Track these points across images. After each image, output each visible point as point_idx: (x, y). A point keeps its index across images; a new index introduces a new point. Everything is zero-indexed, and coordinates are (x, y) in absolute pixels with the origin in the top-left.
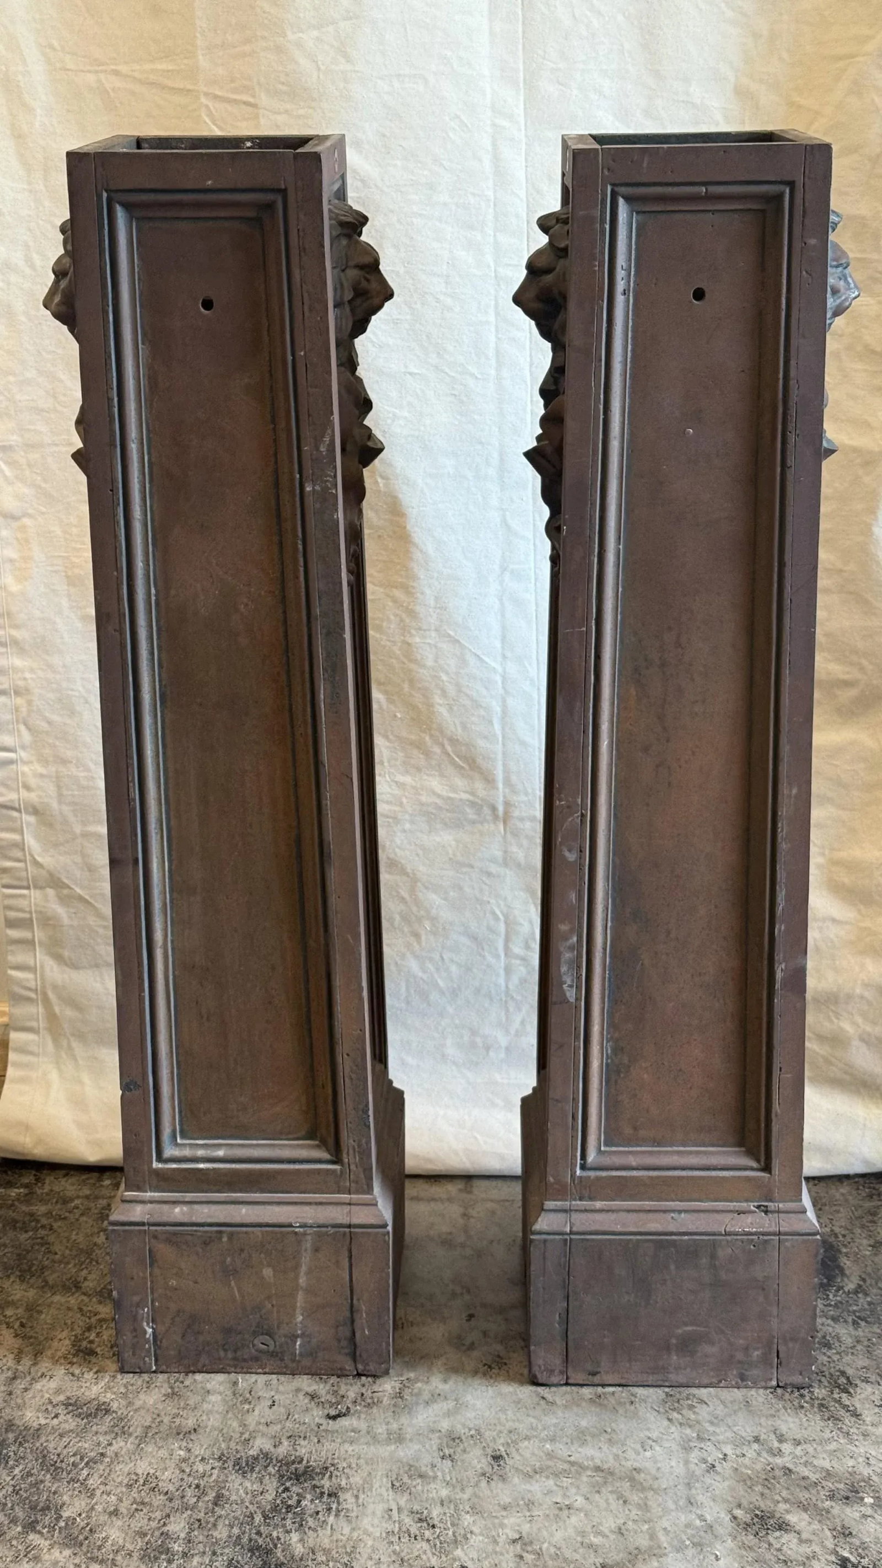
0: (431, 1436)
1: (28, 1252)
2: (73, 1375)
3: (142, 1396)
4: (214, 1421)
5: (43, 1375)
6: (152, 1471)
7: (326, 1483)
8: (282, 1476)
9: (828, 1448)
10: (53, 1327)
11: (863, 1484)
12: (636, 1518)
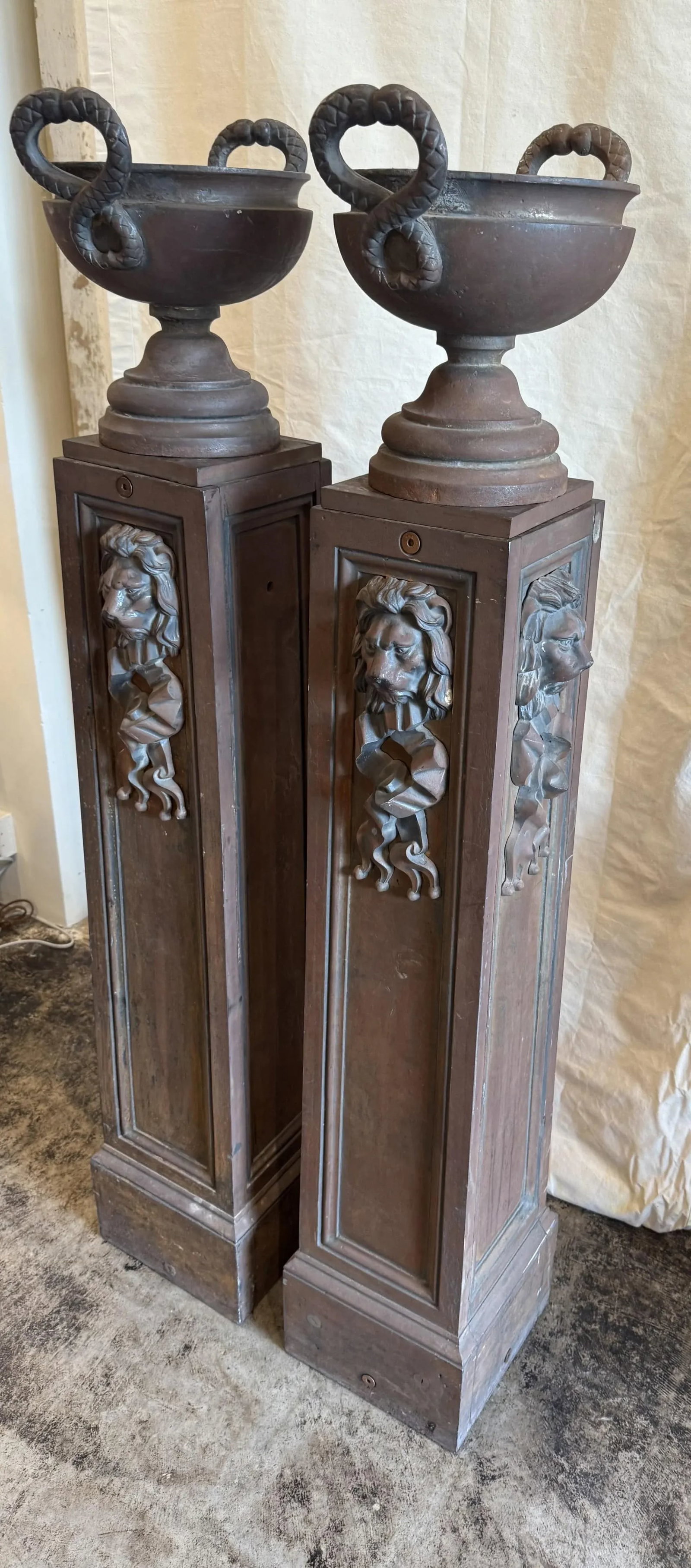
0: (167, 1310)
1: (86, 1067)
2: (30, 1168)
3: (48, 1201)
4: (66, 1239)
5: (16, 1161)
6: (6, 1261)
7: (82, 1318)
8: (65, 1299)
9: (388, 1445)
10: (49, 1129)
11: (385, 1490)
12: (223, 1442)
